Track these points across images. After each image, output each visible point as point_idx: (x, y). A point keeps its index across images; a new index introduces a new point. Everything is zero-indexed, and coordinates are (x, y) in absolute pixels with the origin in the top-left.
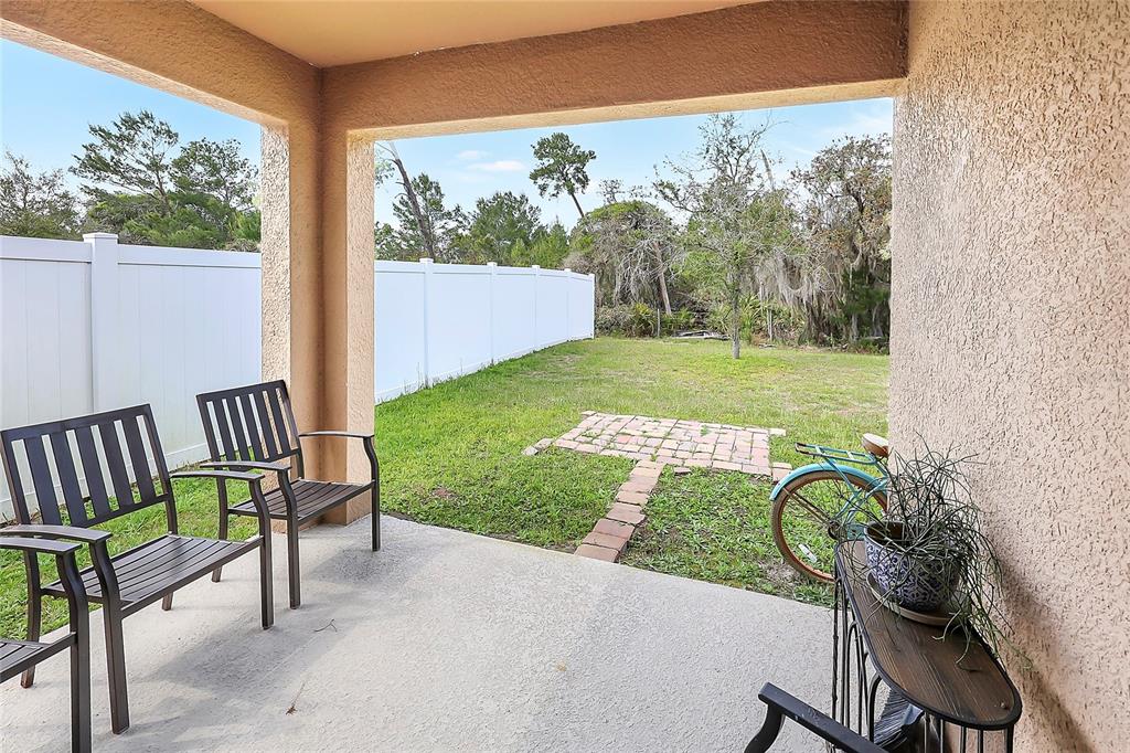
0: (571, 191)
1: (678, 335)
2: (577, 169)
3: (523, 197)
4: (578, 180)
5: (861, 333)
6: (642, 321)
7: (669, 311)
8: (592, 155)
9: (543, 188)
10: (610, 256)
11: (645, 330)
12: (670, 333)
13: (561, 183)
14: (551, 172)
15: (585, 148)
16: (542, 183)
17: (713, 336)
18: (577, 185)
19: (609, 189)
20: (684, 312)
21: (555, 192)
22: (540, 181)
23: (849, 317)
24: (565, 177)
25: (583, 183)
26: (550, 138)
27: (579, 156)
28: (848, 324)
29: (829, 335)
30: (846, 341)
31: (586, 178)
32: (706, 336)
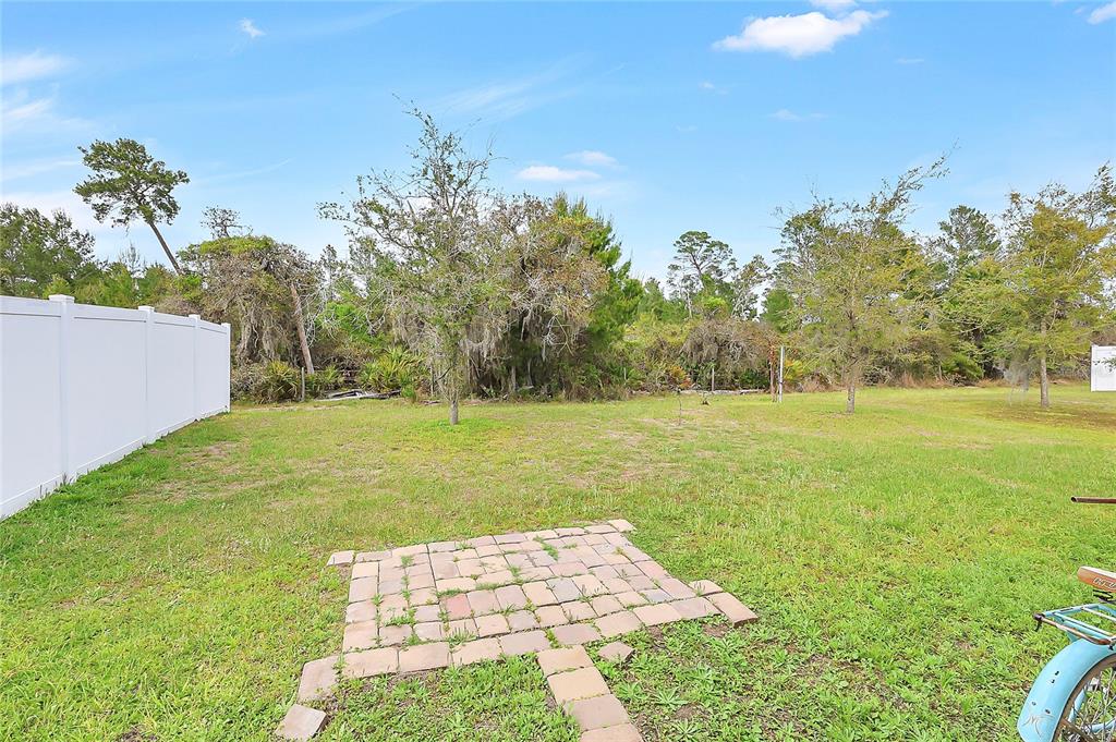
0: (150, 219)
1: (325, 396)
2: (160, 193)
3: (60, 218)
4: (161, 206)
5: (519, 384)
6: (281, 382)
7: (311, 371)
8: (183, 177)
9: (101, 210)
10: (232, 303)
11: (285, 393)
12: (315, 395)
13: (132, 207)
14: (116, 190)
15: (172, 167)
16: (100, 202)
17: (367, 395)
18: (159, 212)
19: (219, 221)
20: (331, 370)
21: (123, 217)
22: (96, 199)
23: (509, 369)
24: (139, 199)
25: (168, 210)
26: (113, 144)
27: (163, 176)
28: (508, 375)
29: (488, 387)
30: (505, 392)
31: (174, 205)
32: (359, 396)
